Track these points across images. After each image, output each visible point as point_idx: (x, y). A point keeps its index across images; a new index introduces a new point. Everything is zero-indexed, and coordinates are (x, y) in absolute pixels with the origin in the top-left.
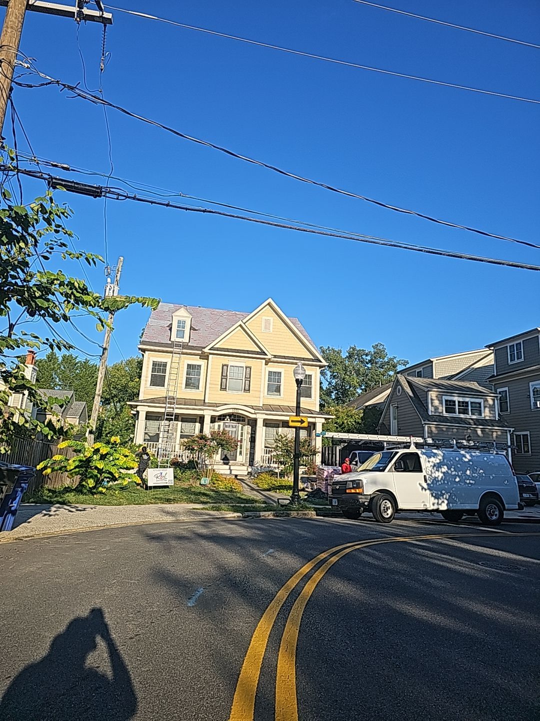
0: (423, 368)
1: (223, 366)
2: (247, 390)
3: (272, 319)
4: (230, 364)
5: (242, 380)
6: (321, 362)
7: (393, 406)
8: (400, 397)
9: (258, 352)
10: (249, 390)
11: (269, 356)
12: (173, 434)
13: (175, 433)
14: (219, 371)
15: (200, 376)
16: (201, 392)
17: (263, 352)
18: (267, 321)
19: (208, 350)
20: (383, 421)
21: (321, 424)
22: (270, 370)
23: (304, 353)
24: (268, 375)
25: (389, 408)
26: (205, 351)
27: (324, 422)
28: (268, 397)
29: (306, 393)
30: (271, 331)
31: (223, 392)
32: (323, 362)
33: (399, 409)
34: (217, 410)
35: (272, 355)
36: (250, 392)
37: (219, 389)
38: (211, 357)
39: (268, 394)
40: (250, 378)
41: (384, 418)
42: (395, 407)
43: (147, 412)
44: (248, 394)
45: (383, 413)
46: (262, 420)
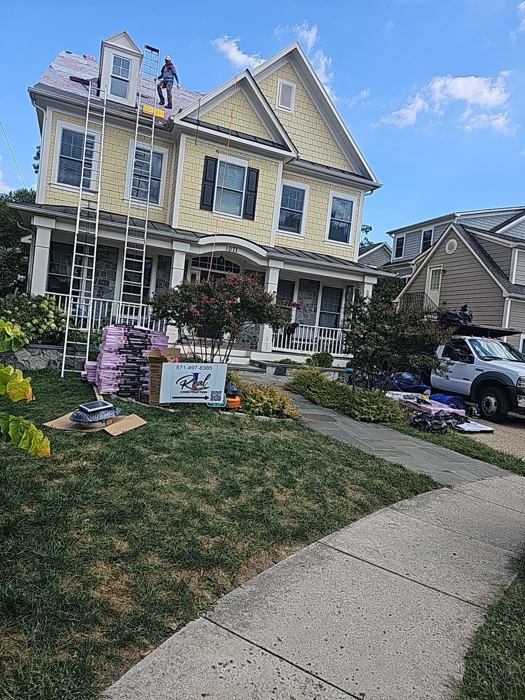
0: (435, 227)
1: (207, 159)
2: (249, 214)
3: (295, 85)
4: (221, 157)
5: (242, 193)
6: (372, 180)
7: (432, 269)
8: (448, 257)
9: (272, 142)
10: (253, 215)
11: (293, 154)
12: (108, 283)
13: (111, 282)
14: (199, 168)
15: (160, 178)
16: (162, 209)
17: (282, 144)
18: (286, 89)
19: (181, 120)
20: (407, 291)
21: (372, 286)
22: (286, 184)
23: (342, 162)
24: (283, 193)
25: (423, 272)
26: (174, 122)
27: (376, 283)
28: (279, 234)
29: (339, 233)
30: (292, 110)
31: (206, 213)
32: (375, 181)
33: (446, 274)
34: (199, 243)
35: (298, 152)
36: (253, 219)
37: (199, 205)
38: (183, 138)
39: (279, 229)
40: (256, 192)
41: (410, 286)
42: (436, 271)
43: (54, 232)
44: (251, 222)
45: (409, 279)
46: (277, 272)
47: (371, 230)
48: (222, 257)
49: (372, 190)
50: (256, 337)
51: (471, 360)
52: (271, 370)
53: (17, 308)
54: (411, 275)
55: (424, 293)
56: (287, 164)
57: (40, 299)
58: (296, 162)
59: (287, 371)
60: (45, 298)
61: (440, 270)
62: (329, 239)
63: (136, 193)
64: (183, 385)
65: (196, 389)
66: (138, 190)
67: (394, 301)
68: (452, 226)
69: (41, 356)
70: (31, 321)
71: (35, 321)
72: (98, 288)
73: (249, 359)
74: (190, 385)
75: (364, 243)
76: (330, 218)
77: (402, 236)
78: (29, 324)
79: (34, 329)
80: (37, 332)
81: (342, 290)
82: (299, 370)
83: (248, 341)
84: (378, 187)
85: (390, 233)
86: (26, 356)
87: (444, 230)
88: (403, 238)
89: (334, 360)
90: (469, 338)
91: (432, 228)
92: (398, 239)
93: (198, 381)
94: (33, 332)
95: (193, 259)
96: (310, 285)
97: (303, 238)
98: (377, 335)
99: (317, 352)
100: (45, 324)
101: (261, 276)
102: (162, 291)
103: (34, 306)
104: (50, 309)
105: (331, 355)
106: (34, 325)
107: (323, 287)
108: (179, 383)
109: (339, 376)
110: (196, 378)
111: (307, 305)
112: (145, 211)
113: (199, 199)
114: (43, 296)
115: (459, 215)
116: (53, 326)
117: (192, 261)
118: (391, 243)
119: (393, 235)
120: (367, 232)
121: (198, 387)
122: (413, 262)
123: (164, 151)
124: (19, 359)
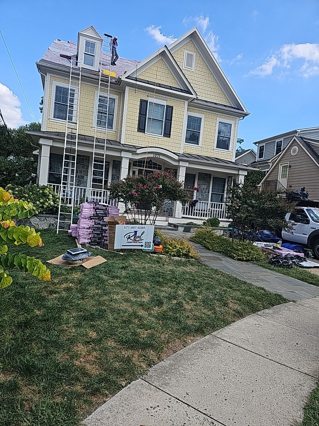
0: (284, 139)
1: (142, 101)
2: (167, 134)
3: (195, 54)
4: (150, 100)
5: (163, 121)
6: (244, 111)
7: (282, 165)
9: (181, 89)
10: (170, 134)
11: (194, 96)
13: (85, 177)
14: (136, 107)
15: (114, 113)
16: (115, 132)
17: (187, 90)
18: (190, 56)
19: (126, 78)
20: (266, 179)
21: (244, 177)
22: (190, 115)
23: (224, 100)
24: (188, 120)
25: (277, 167)
26: (122, 79)
27: (246, 174)
28: (186, 145)
29: (223, 144)
30: (193, 69)
31: (141, 134)
32: (245, 111)
33: (291, 168)
34: (137, 152)
35: (197, 95)
36: (170, 137)
37: (137, 129)
38: (127, 89)
39: (186, 142)
40: (171, 120)
41: (268, 176)
42: (285, 166)
43: (52, 147)
44: (168, 138)
45: (268, 172)
46: (184, 169)
47: (243, 141)
48: (151, 160)
49: (244, 117)
50: (172, 209)
51: (308, 222)
52: (181, 229)
53: (31, 193)
54: (269, 169)
55: (277, 180)
56: (190, 102)
57: (44, 188)
58: (195, 101)
59: (191, 229)
60: (47, 187)
61: (287, 166)
62: (217, 148)
63: (99, 123)
64: (128, 238)
65: (136, 241)
66: (101, 121)
67: (258, 186)
68: (295, 138)
69: (45, 221)
70: (39, 201)
71: (41, 201)
72: (77, 180)
73: (168, 222)
74: (133, 238)
75: (239, 150)
76: (217, 135)
77: (263, 145)
78: (38, 202)
79: (41, 205)
80: (42, 207)
81: (225, 179)
82: (199, 229)
83: (167, 211)
84: (248, 115)
85: (255, 143)
86: (36, 221)
87: (290, 141)
88: (264, 146)
89: (221, 223)
90: (306, 208)
91: (282, 139)
92: (260, 147)
93: (137, 236)
94: (40, 207)
95: (133, 162)
96: (205, 176)
97: (201, 148)
98: (247, 207)
99: (210, 218)
100: (47, 202)
101: (175, 171)
102: (116, 182)
103: (41, 191)
104: (50, 193)
105: (218, 220)
106: (41, 203)
107: (213, 177)
108: (126, 237)
109: (224, 232)
110: (136, 234)
111: (204, 189)
112: (105, 133)
113: (137, 125)
114: (46, 185)
115: (299, 131)
116: (52, 203)
117: (133, 163)
118: (256, 149)
119: (257, 145)
120: (240, 143)
121: (137, 239)
122: (270, 161)
123: (116, 97)
124: (32, 223)
